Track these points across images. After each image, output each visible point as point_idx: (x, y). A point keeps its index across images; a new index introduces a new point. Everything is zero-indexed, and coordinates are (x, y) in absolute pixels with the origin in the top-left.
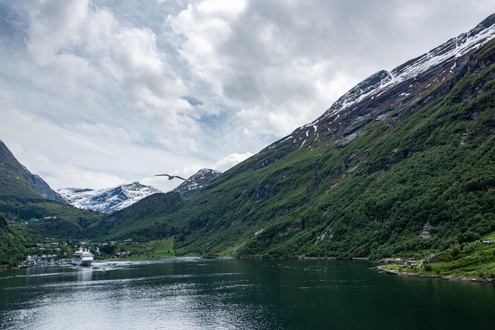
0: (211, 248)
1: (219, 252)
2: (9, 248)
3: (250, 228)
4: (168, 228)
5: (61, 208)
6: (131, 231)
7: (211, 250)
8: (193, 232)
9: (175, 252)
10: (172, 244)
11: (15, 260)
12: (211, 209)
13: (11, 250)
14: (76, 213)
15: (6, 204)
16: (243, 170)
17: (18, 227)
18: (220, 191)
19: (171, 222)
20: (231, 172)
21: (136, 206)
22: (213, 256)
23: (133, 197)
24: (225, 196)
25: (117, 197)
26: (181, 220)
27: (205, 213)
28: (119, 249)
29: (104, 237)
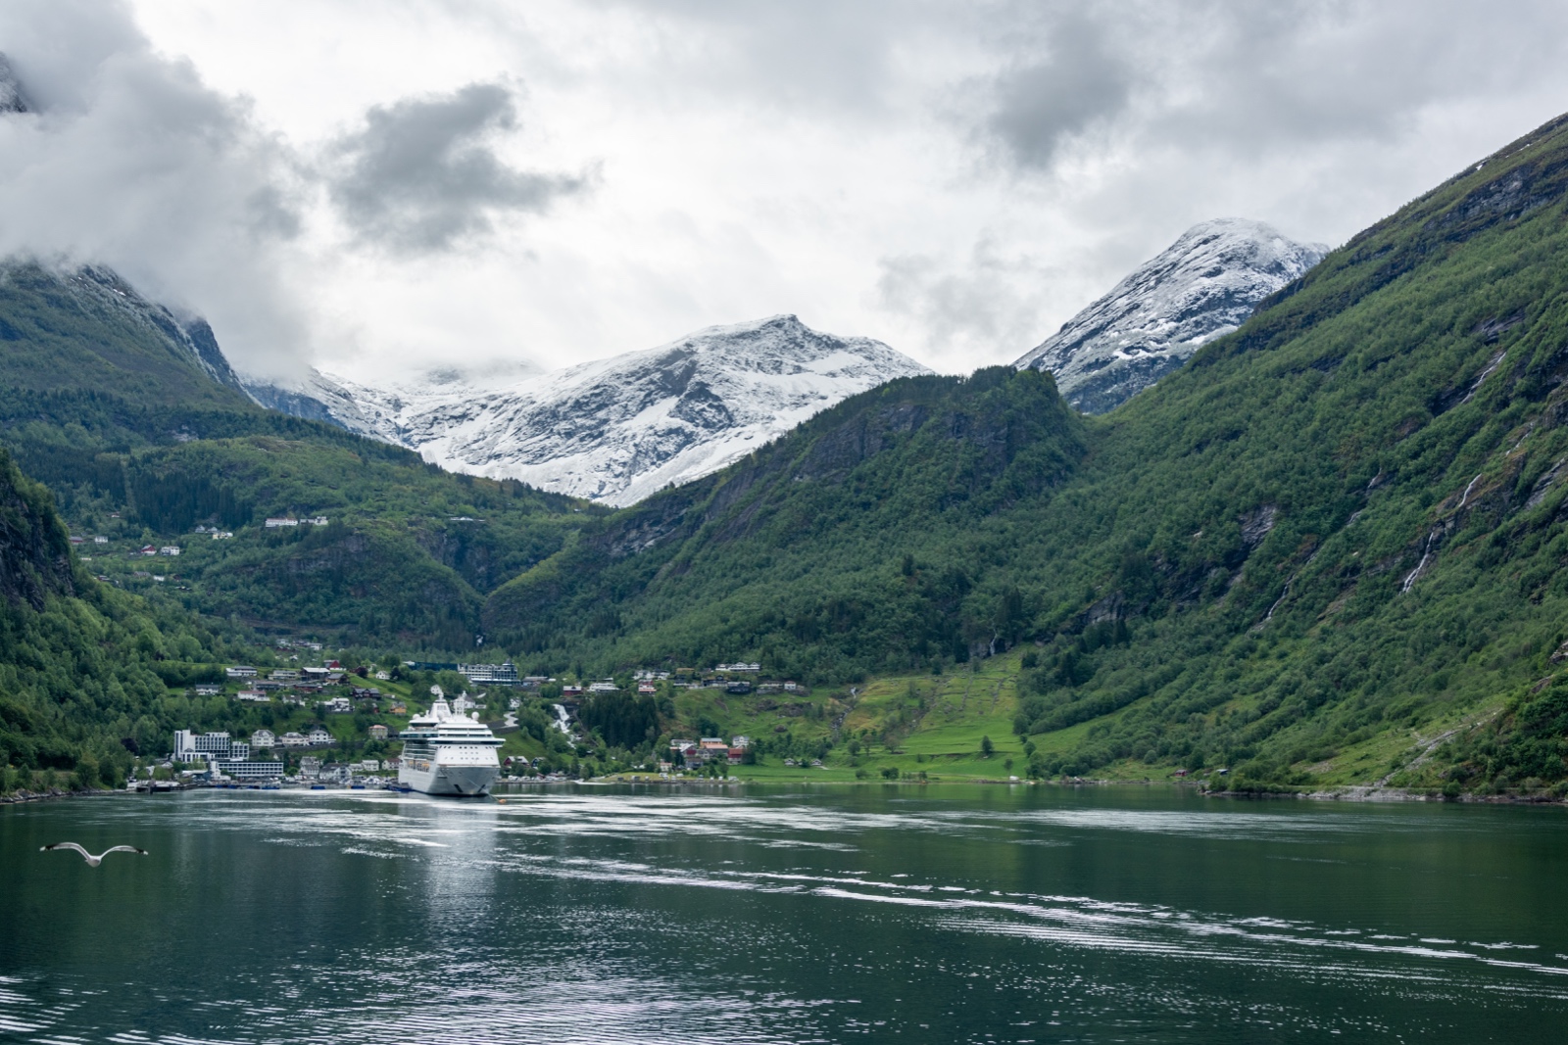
0: (1264, 734)
1: (1317, 760)
2: (79, 686)
3: (1536, 608)
4: (982, 601)
5: (355, 467)
6: (757, 615)
7: (1266, 747)
8: (1142, 629)
9: (1029, 751)
10: (1010, 704)
11: (112, 750)
12: (1268, 477)
13: (91, 695)
14: (437, 500)
15: (66, 442)
16: (1488, 215)
17: (129, 572)
18: (1324, 363)
19: (1000, 563)
20: (1408, 232)
21: (784, 460)
22: (1277, 779)
23: (766, 410)
24: (1364, 395)
25: (671, 415)
26: (1066, 551)
27: (1222, 505)
28: (683, 720)
29: (597, 648)
